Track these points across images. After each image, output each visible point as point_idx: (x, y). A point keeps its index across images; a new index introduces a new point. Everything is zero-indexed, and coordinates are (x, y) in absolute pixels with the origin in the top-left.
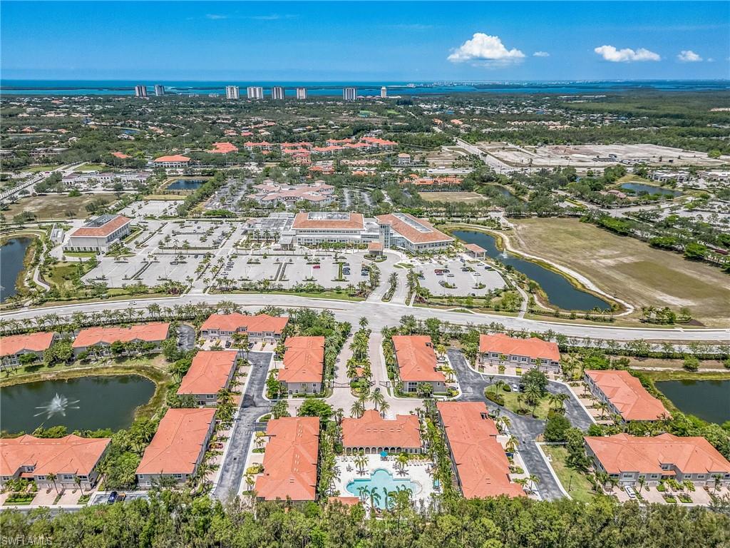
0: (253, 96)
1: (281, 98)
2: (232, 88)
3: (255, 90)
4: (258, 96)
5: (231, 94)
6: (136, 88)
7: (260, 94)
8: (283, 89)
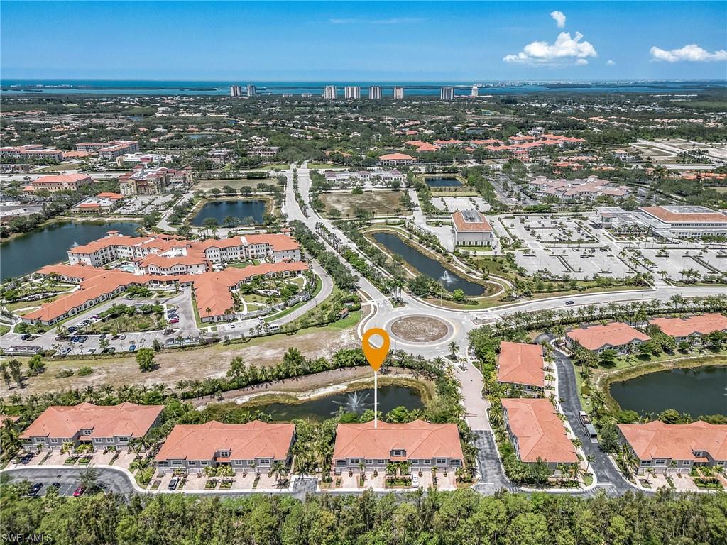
0: (350, 96)
1: (378, 98)
2: (330, 88)
3: (352, 89)
4: (355, 96)
5: (329, 94)
6: (232, 88)
7: (357, 95)
8: (381, 89)
